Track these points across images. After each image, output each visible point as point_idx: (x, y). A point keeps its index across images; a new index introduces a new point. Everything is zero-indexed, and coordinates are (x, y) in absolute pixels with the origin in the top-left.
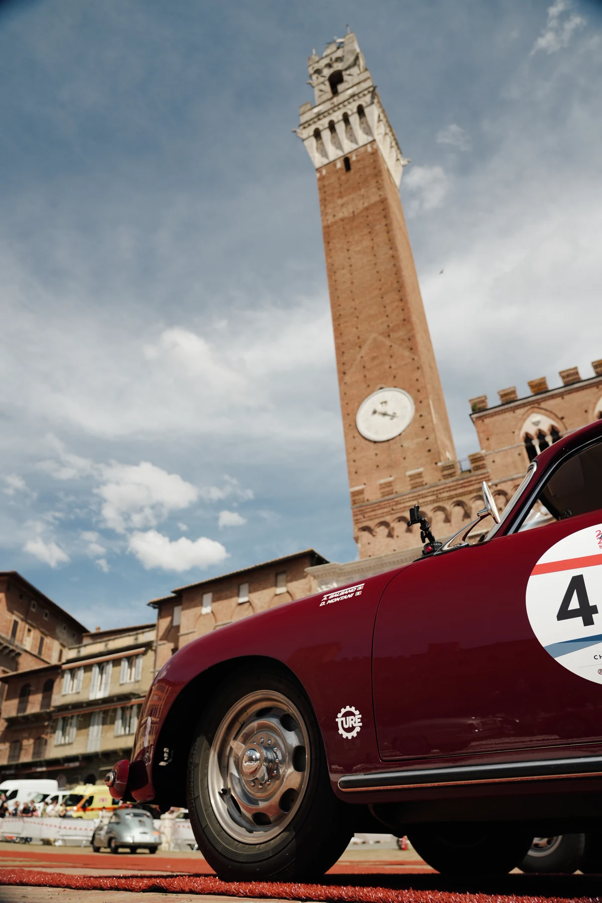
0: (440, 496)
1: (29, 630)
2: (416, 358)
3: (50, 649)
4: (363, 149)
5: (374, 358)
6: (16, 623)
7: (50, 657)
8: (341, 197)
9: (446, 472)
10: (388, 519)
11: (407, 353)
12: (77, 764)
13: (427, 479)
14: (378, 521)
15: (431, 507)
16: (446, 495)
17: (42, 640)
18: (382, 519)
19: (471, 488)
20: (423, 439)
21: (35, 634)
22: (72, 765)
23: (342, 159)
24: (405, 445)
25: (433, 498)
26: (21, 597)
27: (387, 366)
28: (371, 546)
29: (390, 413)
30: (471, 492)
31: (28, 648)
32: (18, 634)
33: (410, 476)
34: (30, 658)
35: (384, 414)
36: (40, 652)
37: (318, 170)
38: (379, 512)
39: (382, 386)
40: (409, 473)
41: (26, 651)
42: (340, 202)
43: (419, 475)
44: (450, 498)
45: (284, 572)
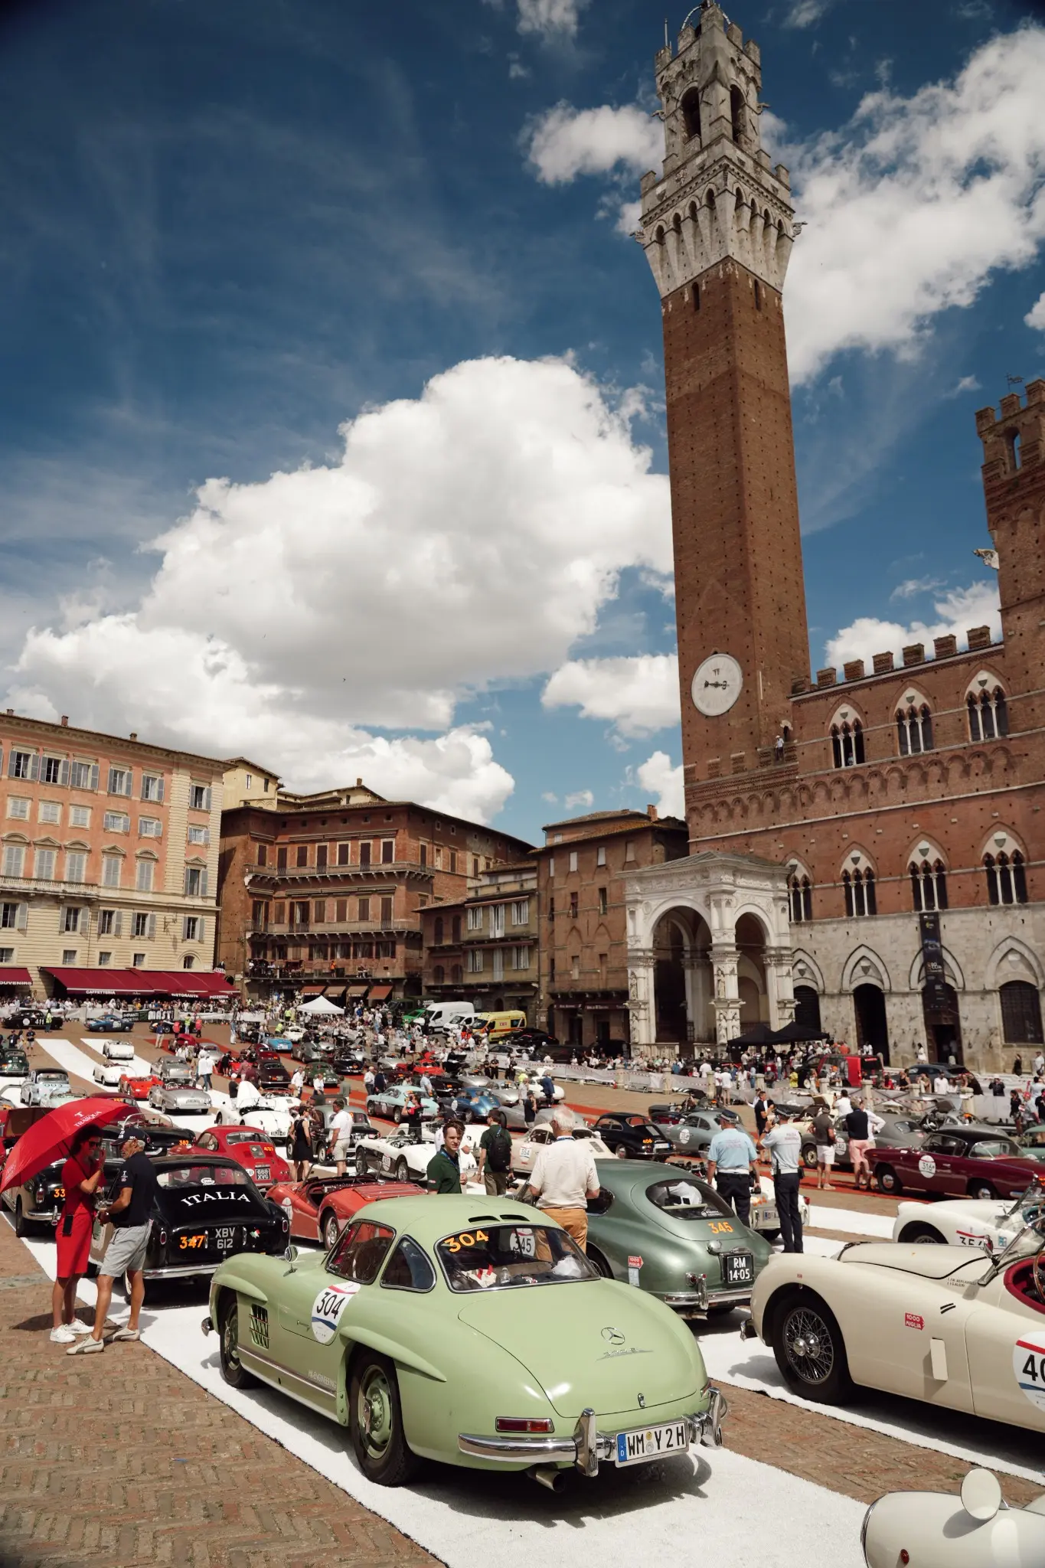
0: (756, 784)
1: (438, 851)
2: (749, 618)
3: (464, 863)
4: (713, 272)
5: (710, 612)
6: (423, 848)
7: (465, 870)
8: (688, 357)
9: (763, 759)
10: (713, 801)
11: (741, 611)
12: (487, 990)
13: (747, 764)
14: (704, 803)
15: (747, 795)
16: (761, 783)
17: (453, 856)
18: (708, 802)
19: (781, 780)
20: (747, 719)
21: (445, 852)
22: (483, 990)
23: (691, 284)
24: (732, 723)
25: (750, 785)
26: (424, 821)
27: (722, 625)
28: (699, 828)
29: (721, 682)
30: (781, 784)
31: (440, 868)
32: (428, 858)
33: (734, 759)
34: (443, 877)
35: (716, 685)
36: (453, 868)
37: (664, 301)
38: (706, 794)
39: (717, 649)
40: (733, 756)
41: (438, 871)
42: (687, 364)
43: (741, 758)
44: (765, 787)
45: (632, 841)
